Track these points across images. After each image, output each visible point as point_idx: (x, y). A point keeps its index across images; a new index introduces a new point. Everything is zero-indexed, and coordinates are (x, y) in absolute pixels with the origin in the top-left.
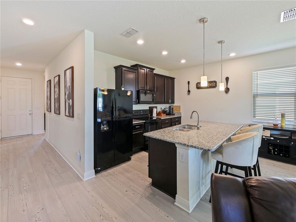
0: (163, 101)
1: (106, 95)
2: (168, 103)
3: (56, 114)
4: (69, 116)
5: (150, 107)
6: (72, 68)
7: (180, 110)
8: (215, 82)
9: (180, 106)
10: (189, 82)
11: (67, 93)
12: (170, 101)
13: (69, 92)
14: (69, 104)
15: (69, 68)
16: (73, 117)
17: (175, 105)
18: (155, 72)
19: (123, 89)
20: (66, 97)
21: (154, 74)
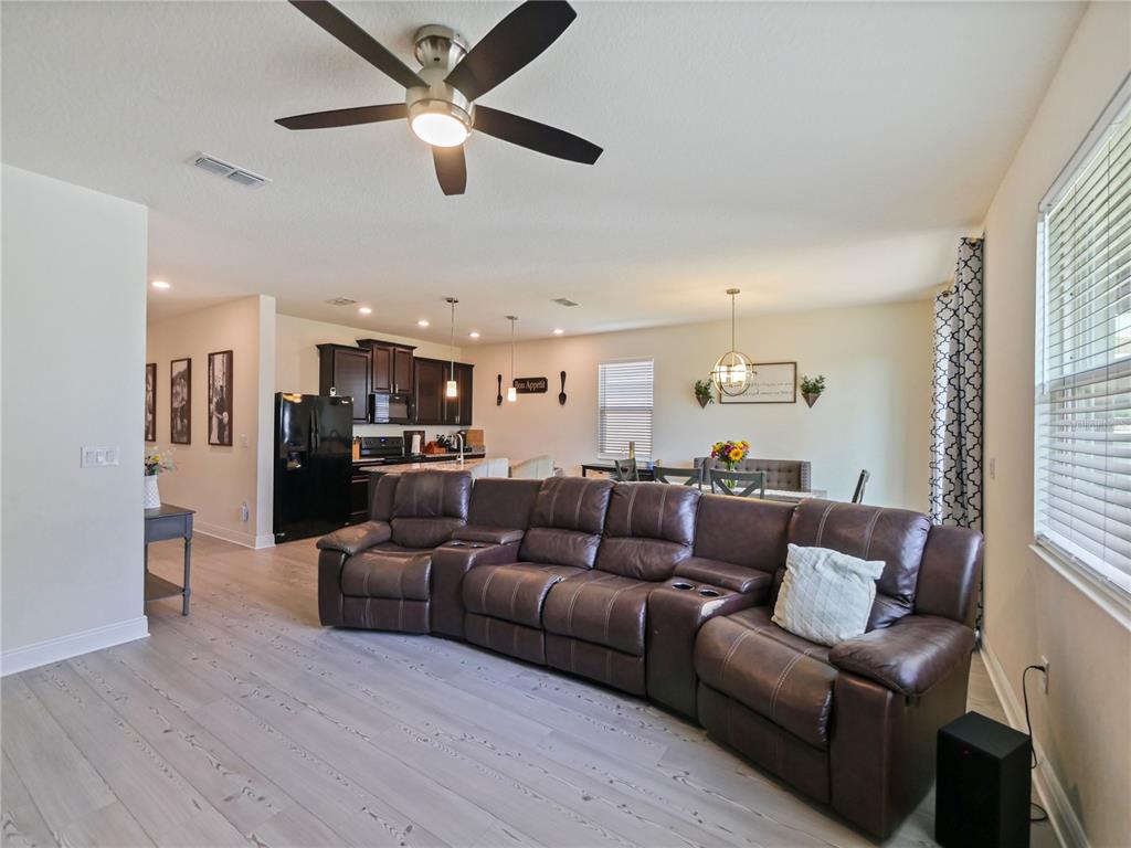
0: (439, 418)
1: (297, 404)
2: (451, 422)
3: (176, 443)
4: (222, 443)
5: (405, 432)
6: (229, 354)
7: (482, 441)
8: (545, 380)
9: (482, 432)
10: (500, 377)
11: (215, 400)
12: (458, 419)
13: (222, 398)
14: (220, 421)
15: (223, 353)
16: (230, 444)
17: (472, 428)
18: (415, 353)
19: (333, 394)
20: (213, 406)
21: (416, 358)
